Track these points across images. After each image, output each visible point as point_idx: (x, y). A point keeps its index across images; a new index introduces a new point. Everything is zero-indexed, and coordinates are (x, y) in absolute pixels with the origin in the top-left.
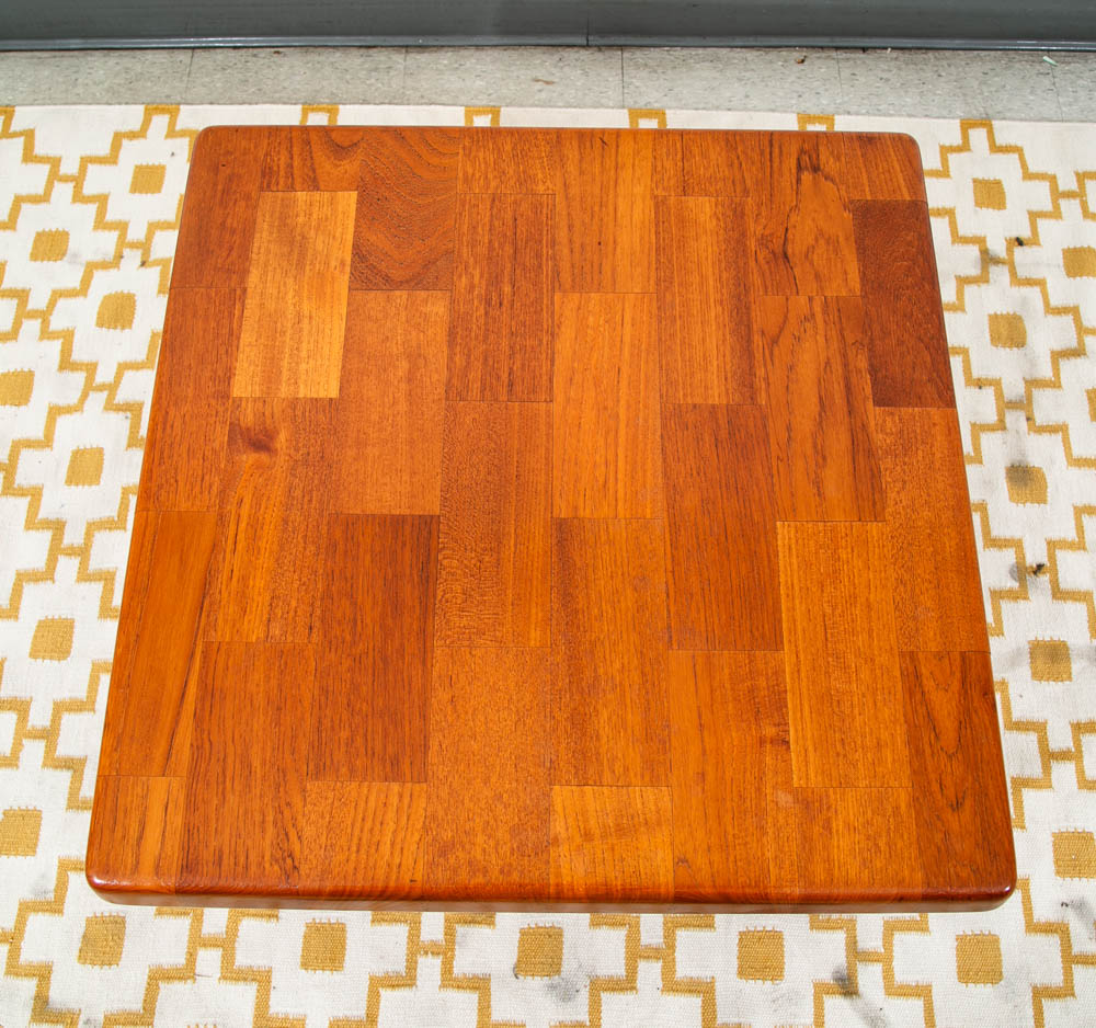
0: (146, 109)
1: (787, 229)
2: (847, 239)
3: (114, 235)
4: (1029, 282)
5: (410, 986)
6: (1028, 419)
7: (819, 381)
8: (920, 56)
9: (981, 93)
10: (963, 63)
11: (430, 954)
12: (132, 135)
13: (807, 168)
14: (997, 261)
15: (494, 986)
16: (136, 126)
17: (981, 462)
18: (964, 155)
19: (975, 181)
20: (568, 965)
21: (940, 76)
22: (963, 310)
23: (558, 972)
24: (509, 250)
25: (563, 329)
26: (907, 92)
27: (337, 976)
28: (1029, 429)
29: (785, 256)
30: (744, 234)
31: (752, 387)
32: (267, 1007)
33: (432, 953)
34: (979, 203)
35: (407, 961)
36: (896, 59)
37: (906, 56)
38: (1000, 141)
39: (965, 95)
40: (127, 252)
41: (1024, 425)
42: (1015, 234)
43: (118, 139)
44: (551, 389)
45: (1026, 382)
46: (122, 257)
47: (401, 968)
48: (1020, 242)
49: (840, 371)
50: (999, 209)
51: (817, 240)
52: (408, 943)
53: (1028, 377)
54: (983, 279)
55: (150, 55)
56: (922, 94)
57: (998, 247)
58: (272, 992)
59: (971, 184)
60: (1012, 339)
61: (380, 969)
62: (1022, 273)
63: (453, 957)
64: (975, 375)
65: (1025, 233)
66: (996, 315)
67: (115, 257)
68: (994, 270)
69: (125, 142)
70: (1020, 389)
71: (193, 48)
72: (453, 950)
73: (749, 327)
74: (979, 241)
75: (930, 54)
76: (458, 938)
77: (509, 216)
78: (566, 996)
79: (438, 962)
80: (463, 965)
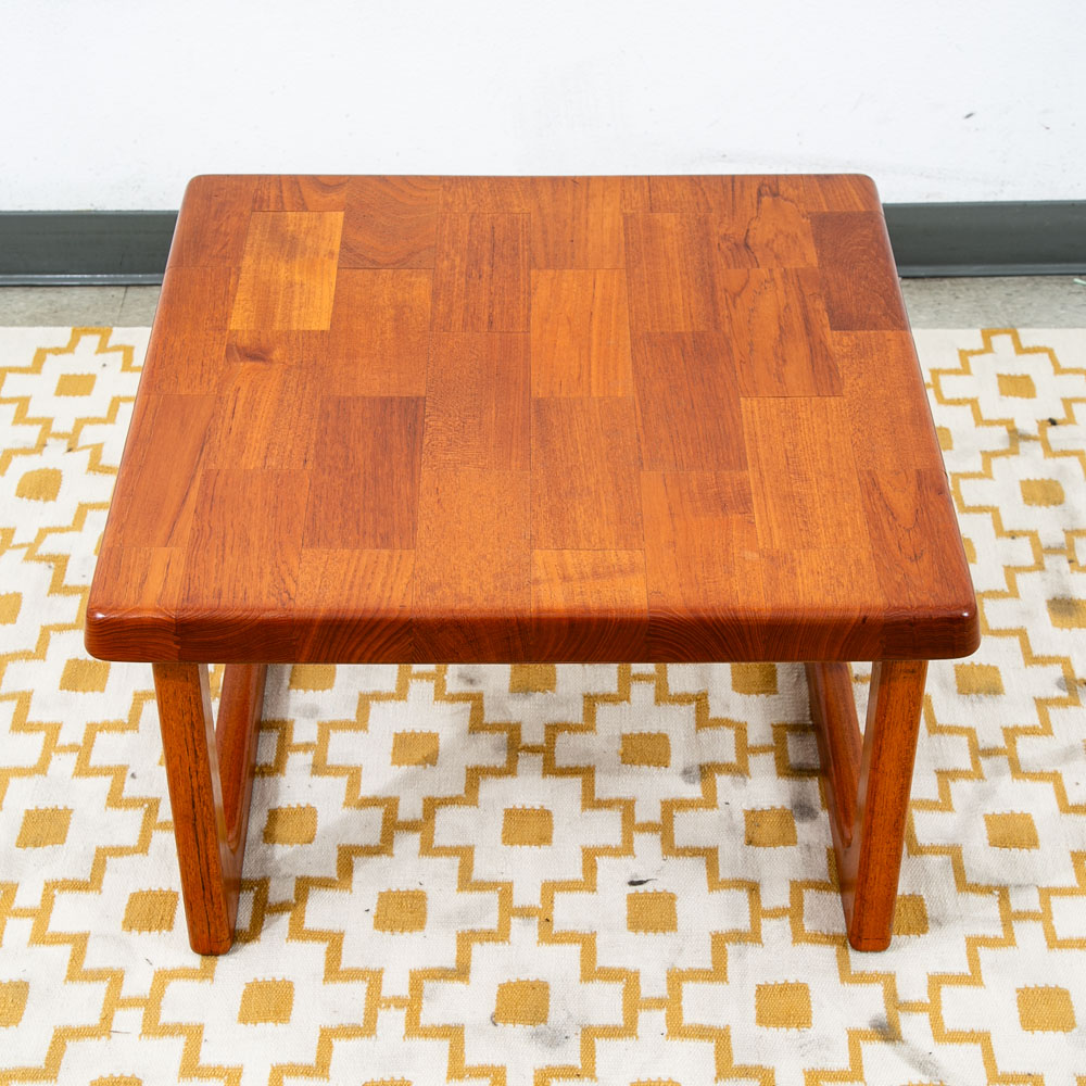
0: (74, 331)
1: (748, 230)
2: (805, 235)
3: (37, 429)
4: (1065, 453)
5: (369, 1035)
6: (1070, 562)
7: (779, 317)
8: (934, 283)
9: (1005, 310)
10: (984, 287)
11: (393, 1008)
12: (58, 351)
13: (767, 194)
14: (1027, 438)
15: (467, 1034)
16: (64, 344)
17: (1017, 596)
18: (987, 357)
19: (999, 376)
20: (556, 1015)
21: (957, 298)
22: (991, 477)
23: (544, 1021)
24: (487, 245)
25: (538, 290)
26: (919, 311)
27: (281, 1027)
28: (1072, 569)
29: (747, 246)
30: (708, 234)
31: (715, 321)
32: (197, 1059)
33: (396, 1007)
34: (1004, 392)
35: (365, 1014)
36: (908, 286)
37: (920, 283)
38: (1025, 343)
39: (986, 312)
40: (51, 441)
41: (1066, 566)
42: (1047, 417)
43: (40, 355)
44: (528, 324)
45: (1066, 532)
46: (45, 445)
47: (359, 1020)
48: (1053, 422)
49: (799, 310)
50: (1028, 397)
51: (776, 236)
52: (367, 999)
53: (1069, 528)
54: (1013, 450)
55: (77, 291)
56: (937, 312)
57: (1028, 425)
58: (204, 1045)
59: (996, 379)
60: (1048, 499)
61: (332, 1022)
62: (1055, 446)
63: (420, 1009)
64: (1007, 527)
65: (1059, 415)
66: (1028, 480)
67: (37, 445)
68: (1023, 446)
69: (50, 357)
70: (1061, 538)
71: (127, 286)
72: (420, 1004)
73: (713, 287)
74: (1008, 423)
75: (946, 281)
76: (426, 992)
77: (487, 226)
78: (555, 1041)
79: (402, 1014)
80: (430, 1015)
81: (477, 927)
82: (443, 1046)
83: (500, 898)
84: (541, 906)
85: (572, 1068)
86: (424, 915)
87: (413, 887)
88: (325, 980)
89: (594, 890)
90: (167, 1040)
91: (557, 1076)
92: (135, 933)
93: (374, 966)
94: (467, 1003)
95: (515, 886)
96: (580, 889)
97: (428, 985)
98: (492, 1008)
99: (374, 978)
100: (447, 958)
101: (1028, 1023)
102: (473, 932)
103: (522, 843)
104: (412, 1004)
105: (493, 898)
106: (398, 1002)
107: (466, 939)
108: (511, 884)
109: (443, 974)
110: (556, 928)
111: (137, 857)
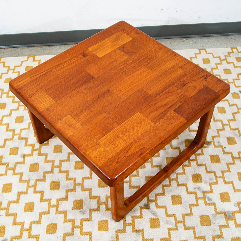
5: (49, 214)
11: (53, 207)
15: (67, 212)
20: (84, 207)
23: (82, 208)
27: (32, 213)
32: (16, 221)
33: (54, 207)
47: (47, 210)
52: (48, 205)
58: (17, 217)
61: (42, 211)
63: (58, 207)
72: (58, 206)
76: (60, 203)
78: (84, 213)
79: (55, 208)
80: (61, 209)
81: (69, 188)
82: (63, 215)
83: (74, 181)
84: (82, 183)
85: (87, 219)
86: (59, 186)
87: (57, 180)
88: (40, 202)
89: (92, 179)
90: (10, 217)
91: (84, 221)
92: (4, 193)
93: (50, 198)
94: (67, 206)
95: (77, 179)
96: (89, 179)
97: (60, 202)
98: (72, 206)
99: (50, 201)
100: (64, 196)
101: (174, 203)
102: (69, 190)
103: (78, 169)
104: (57, 206)
105: (72, 181)
106: (54, 206)
107: (68, 191)
108: (76, 178)
109: (63, 199)
110: (85, 188)
111: (5, 176)
